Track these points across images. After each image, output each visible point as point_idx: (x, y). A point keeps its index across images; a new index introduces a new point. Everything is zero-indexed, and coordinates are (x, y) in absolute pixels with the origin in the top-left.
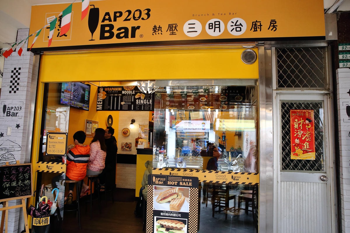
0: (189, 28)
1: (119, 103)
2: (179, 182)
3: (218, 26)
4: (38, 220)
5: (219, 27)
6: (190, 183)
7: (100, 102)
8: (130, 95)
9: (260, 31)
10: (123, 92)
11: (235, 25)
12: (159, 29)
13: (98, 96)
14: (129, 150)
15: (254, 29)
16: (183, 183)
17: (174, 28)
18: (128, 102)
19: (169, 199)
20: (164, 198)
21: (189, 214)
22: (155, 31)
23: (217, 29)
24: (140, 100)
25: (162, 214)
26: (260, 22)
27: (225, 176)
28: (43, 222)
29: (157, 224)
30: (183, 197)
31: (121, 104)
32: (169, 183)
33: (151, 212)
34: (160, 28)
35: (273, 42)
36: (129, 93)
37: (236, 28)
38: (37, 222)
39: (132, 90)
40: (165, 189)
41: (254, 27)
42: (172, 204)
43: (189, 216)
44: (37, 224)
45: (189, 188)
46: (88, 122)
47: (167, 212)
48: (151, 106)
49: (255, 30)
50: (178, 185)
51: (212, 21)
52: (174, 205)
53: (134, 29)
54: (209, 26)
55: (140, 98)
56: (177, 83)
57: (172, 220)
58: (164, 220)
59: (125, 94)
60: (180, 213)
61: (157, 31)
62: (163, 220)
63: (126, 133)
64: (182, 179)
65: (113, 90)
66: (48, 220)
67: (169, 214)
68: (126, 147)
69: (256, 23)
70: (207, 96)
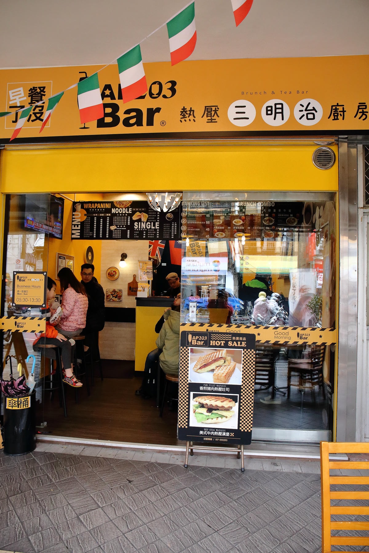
0: (237, 113)
1: (108, 227)
2: (227, 342)
3: (280, 111)
4: (14, 402)
5: (282, 113)
6: (243, 343)
7: (76, 226)
8: (125, 216)
9: (343, 119)
10: (113, 211)
11: (306, 110)
12: (190, 113)
13: (74, 217)
14: (118, 300)
15: (334, 116)
16: (233, 344)
17: (213, 113)
18: (121, 226)
19: (213, 366)
20: (205, 366)
21: (242, 387)
22: (184, 117)
23: (279, 116)
24: (140, 223)
25: (201, 388)
26: (343, 106)
27: (287, 334)
28: (22, 405)
29: (194, 403)
30: (233, 363)
31: (110, 230)
32: (212, 343)
33: (186, 386)
34: (192, 112)
35: (360, 137)
36: (123, 212)
37: (307, 114)
38: (13, 404)
39: (128, 208)
40: (206, 353)
41: (334, 114)
42: (217, 374)
43: (242, 390)
44: (12, 407)
45: (242, 350)
46: (60, 257)
47: (209, 385)
48: (158, 232)
49: (335, 118)
50: (226, 346)
51: (271, 103)
52: (220, 375)
53: (151, 112)
54: (267, 111)
55: (139, 220)
56: (216, 197)
57: (217, 397)
58: (205, 397)
59: (117, 214)
60: (228, 386)
61: (187, 116)
62: (203, 397)
63: (113, 275)
64: (232, 336)
65: (97, 207)
66: (28, 401)
67: (213, 388)
68: (113, 297)
69: (338, 107)
70: (244, 217)
